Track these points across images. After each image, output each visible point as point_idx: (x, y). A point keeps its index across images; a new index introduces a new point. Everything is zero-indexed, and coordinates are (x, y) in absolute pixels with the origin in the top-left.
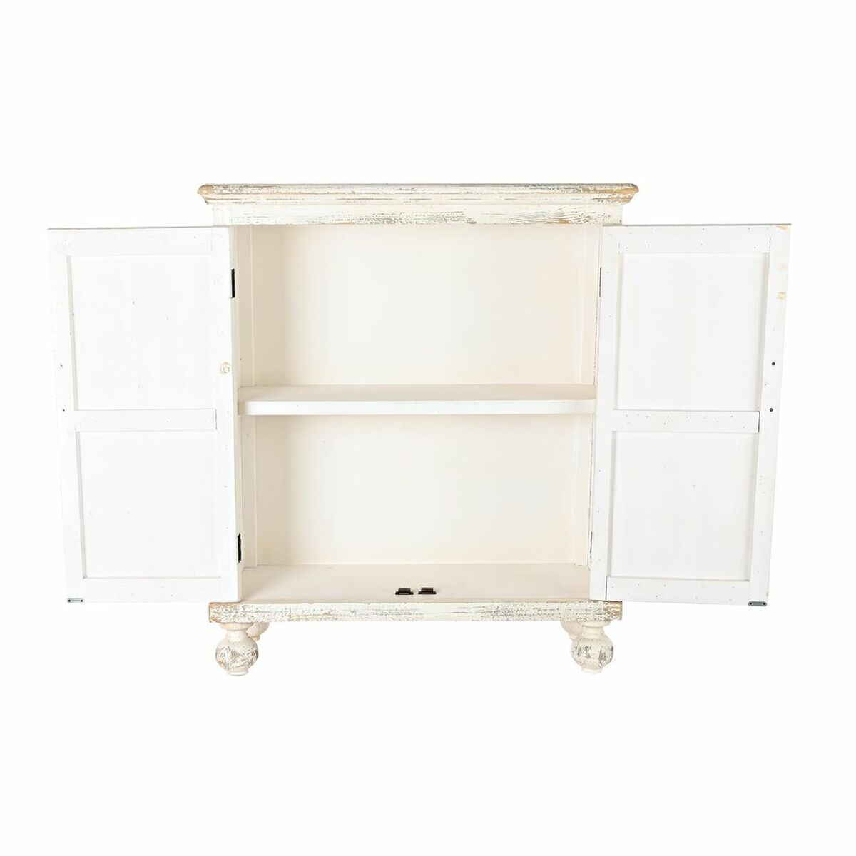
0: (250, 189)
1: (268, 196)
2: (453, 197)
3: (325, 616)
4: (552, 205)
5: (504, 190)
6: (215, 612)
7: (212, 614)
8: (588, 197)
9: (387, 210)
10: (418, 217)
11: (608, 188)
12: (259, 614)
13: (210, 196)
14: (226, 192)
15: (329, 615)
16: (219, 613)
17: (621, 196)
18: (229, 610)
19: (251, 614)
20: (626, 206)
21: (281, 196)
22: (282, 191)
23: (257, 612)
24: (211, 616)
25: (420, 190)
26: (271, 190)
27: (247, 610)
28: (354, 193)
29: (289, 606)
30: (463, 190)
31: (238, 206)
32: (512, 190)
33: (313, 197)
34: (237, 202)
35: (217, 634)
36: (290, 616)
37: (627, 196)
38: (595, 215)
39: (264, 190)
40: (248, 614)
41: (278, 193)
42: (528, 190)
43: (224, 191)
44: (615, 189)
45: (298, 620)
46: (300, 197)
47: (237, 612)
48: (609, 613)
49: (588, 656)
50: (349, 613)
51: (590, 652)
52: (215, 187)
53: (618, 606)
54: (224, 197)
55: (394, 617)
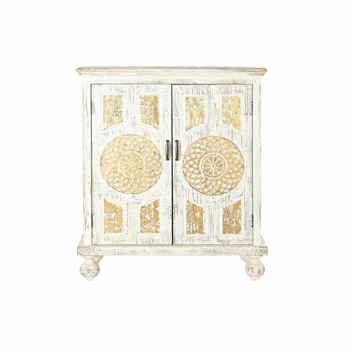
0: (99, 70)
1: (107, 73)
2: (187, 73)
3: (131, 253)
4: (229, 77)
5: (209, 70)
6: (80, 250)
7: (79, 251)
8: (245, 74)
9: (158, 78)
10: (171, 81)
11: (254, 70)
12: (101, 251)
13: (81, 72)
14: (89, 71)
15: (133, 253)
16: (82, 251)
17: (260, 73)
18: (87, 250)
19: (97, 251)
20: (261, 77)
21: (112, 73)
22: (113, 70)
23: (99, 250)
24: (78, 252)
25: (172, 70)
26: (108, 70)
27: (95, 249)
28: (144, 72)
29: (114, 248)
30: (191, 70)
31: (94, 76)
32: (212, 70)
33: (126, 73)
34: (93, 75)
35: (81, 260)
36: (115, 253)
37: (262, 73)
38: (249, 81)
39: (105, 70)
40: (95, 251)
41: (111, 71)
42: (219, 71)
43: (88, 71)
44: (257, 70)
45: (118, 255)
46: (121, 73)
47: (90, 251)
48: (262, 252)
49: (253, 272)
50: (142, 251)
51: (254, 270)
52: (84, 69)
53: (266, 248)
54: (86, 73)
55: (163, 253)
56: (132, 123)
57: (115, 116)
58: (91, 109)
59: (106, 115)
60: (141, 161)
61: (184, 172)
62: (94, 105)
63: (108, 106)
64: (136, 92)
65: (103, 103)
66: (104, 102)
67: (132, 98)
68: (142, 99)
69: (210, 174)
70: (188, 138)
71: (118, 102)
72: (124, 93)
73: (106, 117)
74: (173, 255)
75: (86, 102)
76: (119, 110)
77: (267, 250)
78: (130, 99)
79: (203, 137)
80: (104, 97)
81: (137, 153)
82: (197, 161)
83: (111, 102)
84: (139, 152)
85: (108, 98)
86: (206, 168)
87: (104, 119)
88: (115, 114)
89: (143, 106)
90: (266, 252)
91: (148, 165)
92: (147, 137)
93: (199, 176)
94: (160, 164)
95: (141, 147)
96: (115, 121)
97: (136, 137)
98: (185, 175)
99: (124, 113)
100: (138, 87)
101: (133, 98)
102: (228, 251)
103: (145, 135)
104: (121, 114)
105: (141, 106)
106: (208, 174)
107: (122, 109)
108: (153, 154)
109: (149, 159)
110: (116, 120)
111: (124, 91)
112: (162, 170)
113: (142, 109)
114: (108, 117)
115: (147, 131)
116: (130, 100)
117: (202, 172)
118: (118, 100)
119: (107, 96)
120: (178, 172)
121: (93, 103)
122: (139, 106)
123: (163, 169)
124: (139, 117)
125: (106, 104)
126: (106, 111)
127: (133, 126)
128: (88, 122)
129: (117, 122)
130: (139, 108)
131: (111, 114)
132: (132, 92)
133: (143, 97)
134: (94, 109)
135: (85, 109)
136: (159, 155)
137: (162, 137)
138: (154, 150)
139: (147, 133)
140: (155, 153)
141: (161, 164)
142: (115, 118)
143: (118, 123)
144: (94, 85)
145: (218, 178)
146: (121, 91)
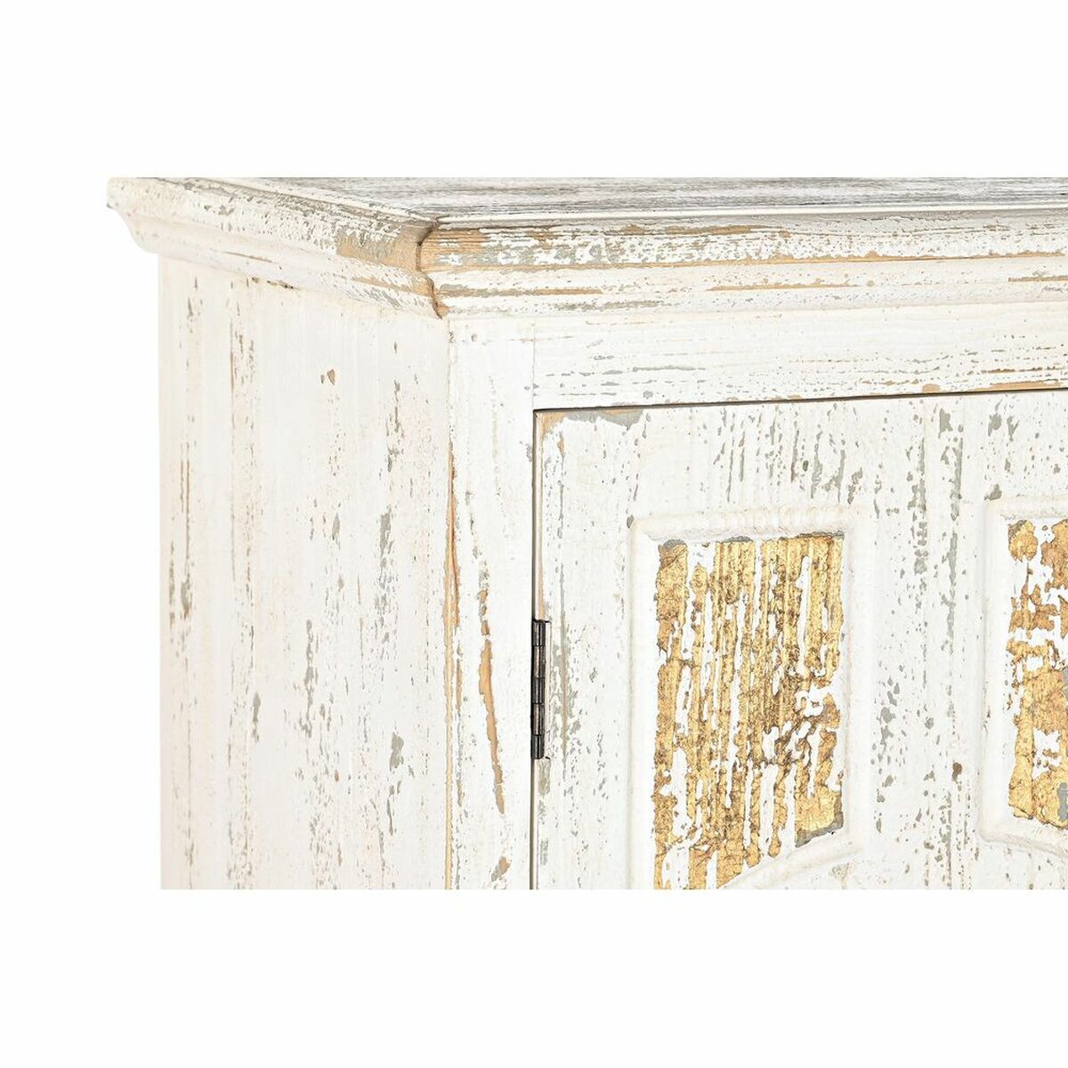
0: (654, 246)
1: (721, 273)
13: (458, 277)
14: (550, 258)
21: (776, 273)
22: (790, 248)
26: (746, 246)
33: (913, 272)
34: (576, 302)
39: (718, 247)
41: (777, 258)
43: (542, 257)
46: (859, 274)
52: (496, 238)
54: (527, 281)
56: (931, 829)
57: (772, 773)
58: (537, 701)
59: (679, 759)
62: (563, 662)
63: (707, 656)
64: (975, 489)
65: (649, 628)
66: (667, 617)
67: (937, 548)
68: (1035, 563)
71: (803, 611)
72: (864, 499)
73: (677, 787)
75: (486, 631)
76: (811, 699)
78: (920, 566)
80: (670, 554)
83: (739, 611)
85: (701, 559)
87: (664, 806)
88: (767, 744)
89: (1039, 637)
96: (766, 829)
99: (859, 729)
100: (995, 423)
101: (951, 557)
104: (829, 737)
105: (1020, 634)
107: (834, 690)
110: (781, 812)
111: (867, 481)
113: (1034, 664)
114: (703, 787)
116: (915, 580)
118: (804, 582)
119: (693, 548)
121: (553, 635)
122: (1001, 633)
124: (999, 767)
125: (688, 638)
126: (681, 717)
127: (938, 870)
128: (503, 866)
129: (788, 836)
130: (1000, 660)
131: (732, 750)
132: (938, 478)
133: (1043, 537)
134: (568, 697)
135: (475, 708)
142: (766, 792)
143: (803, 838)
144: (566, 425)
146: (837, 480)
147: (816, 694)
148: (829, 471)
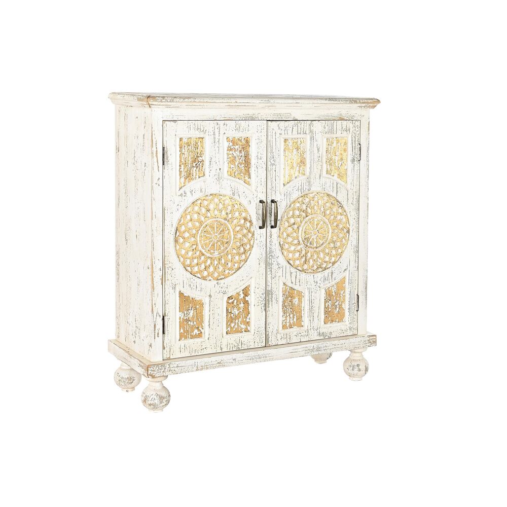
0: (178, 100)
1: (187, 103)
2: (288, 105)
3: (218, 365)
4: (335, 110)
5: (315, 101)
6: (151, 370)
8: (356, 105)
9: (250, 112)
10: (267, 116)
11: (366, 101)
12: (179, 368)
13: (153, 103)
14: (164, 101)
15: (220, 364)
16: (154, 371)
17: (371, 105)
18: (161, 368)
19: (173, 369)
20: (371, 110)
21: (194, 104)
22: (196, 100)
23: (177, 367)
24: (149, 373)
25: (272, 101)
26: (190, 100)
27: (171, 366)
28: (236, 102)
29: (196, 361)
30: (294, 101)
31: (168, 109)
32: (319, 101)
33: (212, 104)
36: (197, 367)
37: (374, 105)
38: (357, 115)
39: (186, 100)
41: (194, 102)
42: (327, 102)
43: (163, 101)
44: (369, 101)
45: (202, 369)
46: (205, 104)
47: (165, 369)
48: (370, 342)
49: (360, 370)
50: (232, 361)
51: (360, 367)
52: (157, 98)
53: (374, 337)
54: (162, 104)
55: (258, 360)
56: (217, 177)
57: (195, 168)
58: (163, 157)
59: (182, 166)
60: (227, 232)
61: (280, 244)
62: (167, 153)
63: (186, 153)
64: (222, 132)
65: (178, 149)
66: (181, 148)
67: (217, 140)
68: (230, 143)
69: (311, 244)
70: (286, 196)
71: (199, 148)
72: (207, 133)
73: (182, 170)
74: (270, 360)
75: (157, 148)
76: (200, 159)
77: (376, 339)
78: (214, 142)
79: (303, 194)
80: (181, 139)
81: (223, 221)
82: (296, 227)
83: (190, 147)
84: (225, 219)
85: (185, 140)
86: (307, 236)
87: (180, 172)
88: (194, 165)
89: (231, 152)
90: (375, 342)
91: (236, 236)
92: (236, 197)
93: (299, 248)
94: (251, 235)
95: (228, 211)
96: (194, 176)
97: (221, 197)
98: (282, 248)
99: (207, 163)
100: (224, 124)
101: (219, 141)
102: (333, 346)
103: (234, 194)
104: (203, 164)
105: (228, 152)
106: (309, 244)
107: (203, 158)
108: (242, 221)
109: (238, 228)
110: (196, 173)
111: (207, 131)
112: (254, 243)
113: (230, 156)
114: (186, 170)
115: (236, 188)
116: (213, 144)
117: (301, 242)
118: (199, 144)
119: (184, 139)
120: (273, 244)
121: (165, 149)
122: (226, 152)
123: (255, 241)
124: (226, 169)
125: (183, 150)
126: (183, 160)
127: (218, 182)
128: (159, 179)
129: (197, 177)
130: (226, 156)
131: (190, 165)
132: (217, 131)
133: (231, 139)
134: (167, 157)
135: (155, 158)
136: (250, 222)
137: (255, 196)
138: (244, 215)
139: (236, 191)
140: (245, 219)
141: (253, 234)
142: (194, 171)
143: (199, 177)
144: (167, 122)
145: (320, 249)
146: (203, 131)
147: (201, 158)
148: (202, 130)
